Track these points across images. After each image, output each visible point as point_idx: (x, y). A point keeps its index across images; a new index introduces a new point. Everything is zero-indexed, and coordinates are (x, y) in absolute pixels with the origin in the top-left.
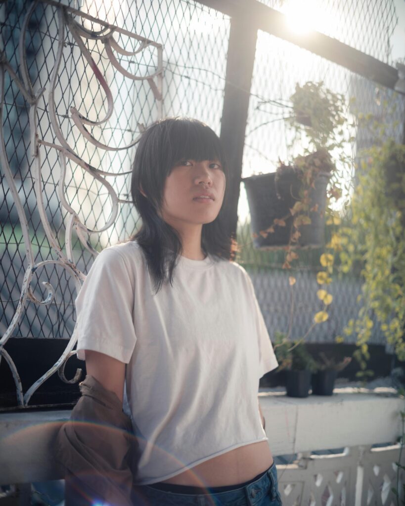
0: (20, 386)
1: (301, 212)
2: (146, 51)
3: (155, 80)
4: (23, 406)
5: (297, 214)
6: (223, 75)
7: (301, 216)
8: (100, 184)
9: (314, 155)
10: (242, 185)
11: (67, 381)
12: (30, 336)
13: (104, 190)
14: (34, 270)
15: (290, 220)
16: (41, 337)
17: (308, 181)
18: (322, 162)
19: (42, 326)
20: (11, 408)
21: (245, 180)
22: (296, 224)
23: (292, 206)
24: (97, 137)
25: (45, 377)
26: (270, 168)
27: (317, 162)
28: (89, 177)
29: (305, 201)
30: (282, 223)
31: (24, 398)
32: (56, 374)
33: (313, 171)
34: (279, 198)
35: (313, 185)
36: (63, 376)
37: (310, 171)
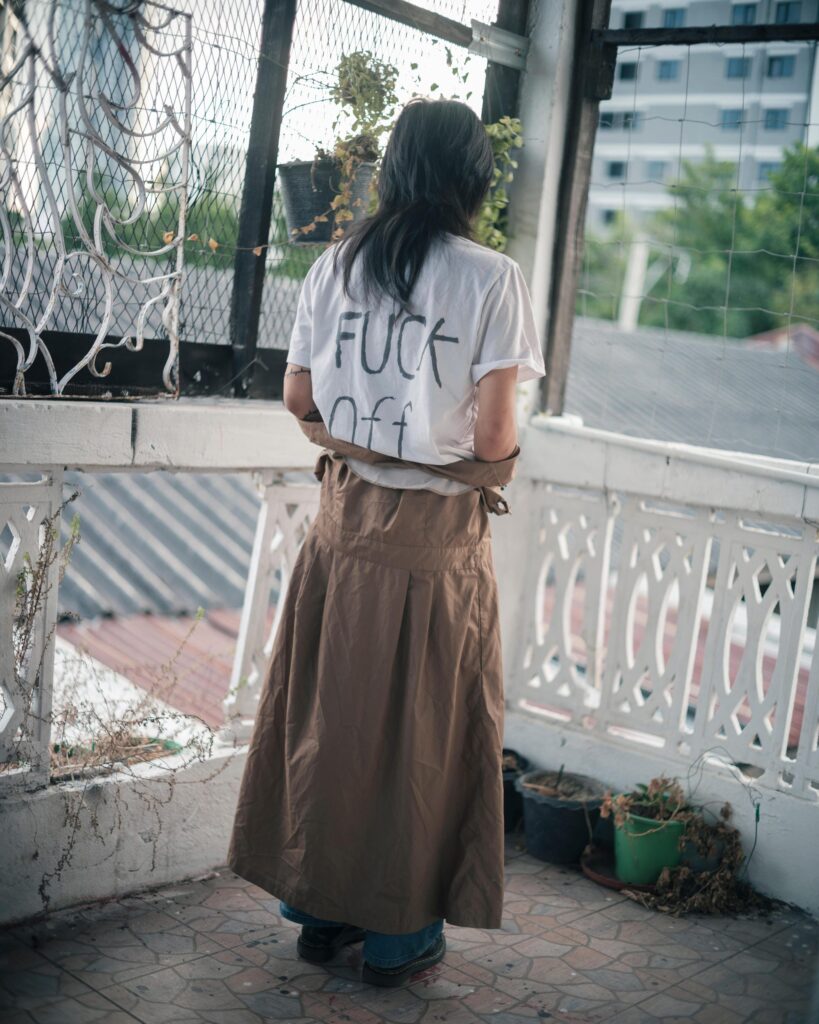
0: (54, 375)
1: (343, 207)
2: (174, 22)
3: (184, 55)
4: (57, 395)
5: (338, 209)
6: (258, 47)
7: (342, 211)
8: (124, 171)
9: (359, 140)
10: (277, 170)
11: (97, 374)
12: (55, 329)
13: (130, 176)
14: (66, 261)
15: (331, 216)
16: (66, 330)
17: (348, 172)
18: (365, 149)
19: (66, 320)
20: (47, 396)
21: (280, 166)
22: (338, 220)
23: (332, 200)
24: (122, 121)
25: (77, 368)
26: (309, 156)
27: (360, 149)
28: (114, 163)
29: (346, 194)
30: (324, 219)
31: (58, 387)
32: (85, 368)
33: (354, 161)
34: (315, 190)
35: (353, 177)
36: (93, 369)
37: (349, 162)
